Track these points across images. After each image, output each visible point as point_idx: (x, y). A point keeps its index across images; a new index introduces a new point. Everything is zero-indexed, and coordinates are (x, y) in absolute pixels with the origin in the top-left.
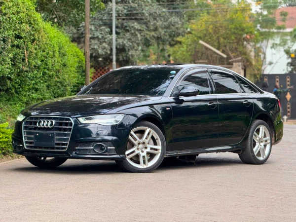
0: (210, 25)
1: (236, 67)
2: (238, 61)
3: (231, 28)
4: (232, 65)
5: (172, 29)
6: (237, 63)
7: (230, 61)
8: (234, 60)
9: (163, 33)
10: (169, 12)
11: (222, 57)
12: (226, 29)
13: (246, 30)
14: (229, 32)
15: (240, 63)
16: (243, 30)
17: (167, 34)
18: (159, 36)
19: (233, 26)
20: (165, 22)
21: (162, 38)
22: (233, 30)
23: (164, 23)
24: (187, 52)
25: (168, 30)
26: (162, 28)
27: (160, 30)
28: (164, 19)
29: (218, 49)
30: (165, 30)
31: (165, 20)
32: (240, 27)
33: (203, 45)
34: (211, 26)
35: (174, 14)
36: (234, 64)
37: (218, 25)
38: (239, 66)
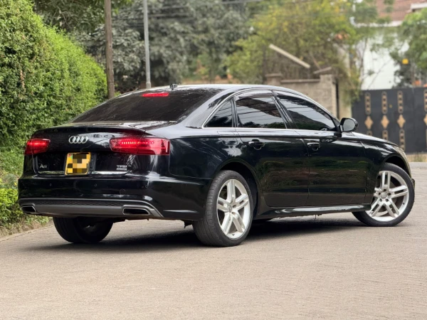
0: (284, 21)
1: (324, 82)
2: (328, 73)
3: (315, 25)
4: (319, 78)
5: (229, 29)
6: (326, 76)
7: (316, 72)
8: (321, 71)
9: (217, 35)
10: (224, 5)
11: (303, 68)
12: (308, 26)
13: (337, 27)
14: (313, 31)
15: (330, 76)
16: (332, 26)
17: (222, 36)
18: (212, 40)
19: (317, 22)
20: (218, 19)
21: (216, 42)
22: (317, 28)
23: (218, 21)
24: (252, 61)
25: (225, 31)
26: (216, 29)
27: (212, 31)
29: (297, 55)
30: (220, 31)
31: (219, 16)
32: (328, 22)
33: (274, 51)
34: (286, 24)
35: (231, 8)
36: (322, 77)
37: (296, 21)
38: (329, 79)
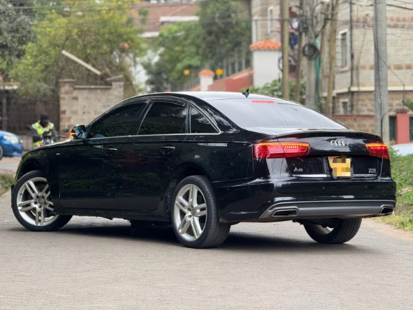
0: (73, 27)
1: (116, 89)
2: (119, 80)
3: (104, 34)
4: (111, 85)
5: (22, 33)
6: (118, 83)
7: (108, 79)
8: (113, 78)
9: (10, 38)
10: (15, 10)
11: (96, 75)
12: (96, 34)
13: (125, 37)
14: (101, 39)
15: (122, 83)
16: (120, 36)
17: (15, 40)
18: (4, 43)
19: (106, 30)
20: (10, 23)
21: (9, 45)
22: (107, 36)
23: (11, 25)
25: (16, 35)
26: (10, 32)
27: (5, 34)
28: (10, 19)
29: (87, 61)
30: (13, 34)
31: (12, 20)
32: (116, 31)
33: (67, 59)
34: (76, 31)
35: (21, 13)
36: (114, 84)
37: (86, 28)
38: (120, 87)
